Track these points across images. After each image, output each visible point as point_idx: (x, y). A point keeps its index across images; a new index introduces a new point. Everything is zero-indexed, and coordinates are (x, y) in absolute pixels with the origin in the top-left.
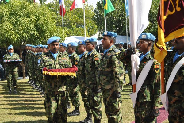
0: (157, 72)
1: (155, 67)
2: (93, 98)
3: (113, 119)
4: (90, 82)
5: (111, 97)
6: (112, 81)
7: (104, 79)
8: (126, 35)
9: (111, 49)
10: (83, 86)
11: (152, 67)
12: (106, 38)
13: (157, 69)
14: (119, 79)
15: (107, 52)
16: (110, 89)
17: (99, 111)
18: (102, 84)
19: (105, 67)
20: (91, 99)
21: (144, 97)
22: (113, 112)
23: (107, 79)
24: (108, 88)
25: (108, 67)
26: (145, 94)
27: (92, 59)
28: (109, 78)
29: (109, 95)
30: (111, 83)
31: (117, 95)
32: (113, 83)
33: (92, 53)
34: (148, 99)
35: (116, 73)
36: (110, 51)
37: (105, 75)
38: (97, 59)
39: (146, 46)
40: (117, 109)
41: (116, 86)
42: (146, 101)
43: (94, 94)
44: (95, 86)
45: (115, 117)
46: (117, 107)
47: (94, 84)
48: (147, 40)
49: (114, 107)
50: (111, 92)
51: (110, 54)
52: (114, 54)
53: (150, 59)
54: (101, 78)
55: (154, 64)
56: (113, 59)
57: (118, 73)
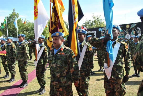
0: (46, 52)
1: (45, 50)
2: (12, 65)
3: (24, 74)
4: (10, 58)
5: (23, 64)
6: (24, 57)
7: (20, 56)
8: (17, 37)
9: (23, 42)
10: (4, 60)
11: (44, 50)
12: (21, 37)
13: (46, 51)
14: (27, 56)
15: (21, 44)
16: (23, 60)
17: (14, 71)
18: (19, 58)
19: (21, 51)
20: (11, 66)
21: (41, 63)
22: (24, 71)
23: (21, 56)
24: (22, 60)
25: (22, 50)
26: (41, 62)
27: (12, 47)
28: (22, 55)
29: (22, 63)
30: (23, 57)
31: (26, 63)
32: (24, 58)
33: (10, 44)
34: (43, 63)
35: (26, 53)
36: (22, 43)
37: (20, 54)
38: (14, 47)
39: (42, 41)
40: (26, 69)
41: (26, 59)
42: (42, 64)
43: (12, 63)
44: (13, 59)
45: (25, 73)
46: (26, 68)
47: (12, 59)
48: (42, 38)
49: (25, 68)
50: (23, 62)
51: (23, 44)
52: (25, 44)
53: (43, 46)
54: (18, 56)
55: (45, 48)
56: (24, 47)
57: (27, 53)
